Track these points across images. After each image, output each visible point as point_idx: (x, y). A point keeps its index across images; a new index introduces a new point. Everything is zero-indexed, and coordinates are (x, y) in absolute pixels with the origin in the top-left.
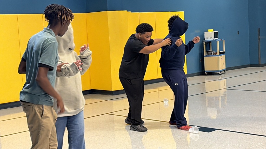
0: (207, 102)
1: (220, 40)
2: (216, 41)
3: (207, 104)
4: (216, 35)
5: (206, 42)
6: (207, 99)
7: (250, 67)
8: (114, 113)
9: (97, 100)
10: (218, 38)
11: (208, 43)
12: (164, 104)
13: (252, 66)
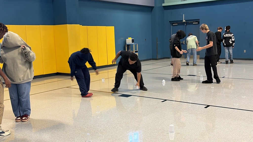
0: (128, 80)
1: (135, 44)
2: (133, 45)
3: (127, 81)
4: (133, 41)
5: (127, 45)
6: (127, 78)
7: (152, 60)
8: (72, 87)
9: (61, 79)
10: (134, 43)
11: (128, 46)
12: (102, 81)
13: (153, 59)
